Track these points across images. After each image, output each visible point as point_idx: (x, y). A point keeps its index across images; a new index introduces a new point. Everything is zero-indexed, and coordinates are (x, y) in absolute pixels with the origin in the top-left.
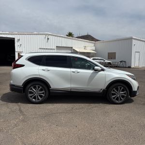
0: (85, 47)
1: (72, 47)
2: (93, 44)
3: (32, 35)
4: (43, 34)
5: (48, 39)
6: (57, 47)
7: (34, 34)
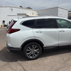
0: (33, 13)
1: (26, 14)
2: (37, 12)
3: (2, 8)
4: (8, 7)
5: (12, 10)
6: (18, 14)
7: (3, 7)
